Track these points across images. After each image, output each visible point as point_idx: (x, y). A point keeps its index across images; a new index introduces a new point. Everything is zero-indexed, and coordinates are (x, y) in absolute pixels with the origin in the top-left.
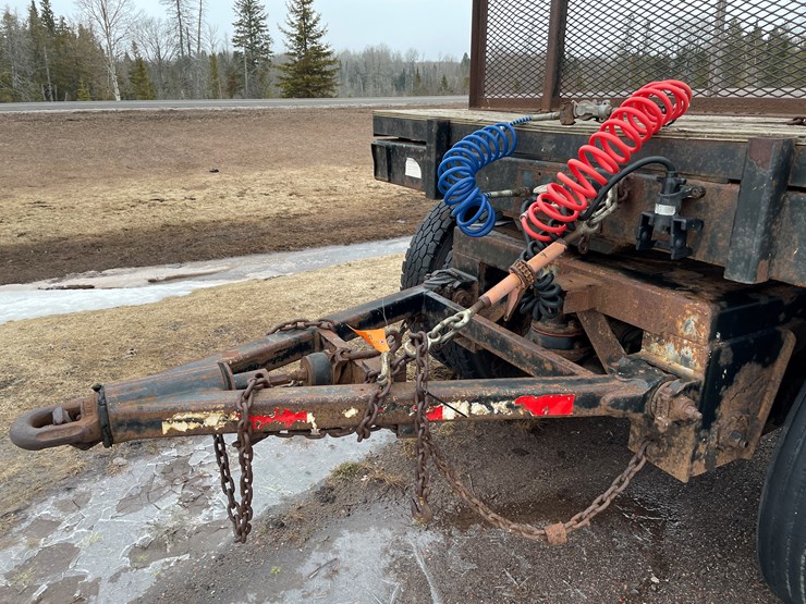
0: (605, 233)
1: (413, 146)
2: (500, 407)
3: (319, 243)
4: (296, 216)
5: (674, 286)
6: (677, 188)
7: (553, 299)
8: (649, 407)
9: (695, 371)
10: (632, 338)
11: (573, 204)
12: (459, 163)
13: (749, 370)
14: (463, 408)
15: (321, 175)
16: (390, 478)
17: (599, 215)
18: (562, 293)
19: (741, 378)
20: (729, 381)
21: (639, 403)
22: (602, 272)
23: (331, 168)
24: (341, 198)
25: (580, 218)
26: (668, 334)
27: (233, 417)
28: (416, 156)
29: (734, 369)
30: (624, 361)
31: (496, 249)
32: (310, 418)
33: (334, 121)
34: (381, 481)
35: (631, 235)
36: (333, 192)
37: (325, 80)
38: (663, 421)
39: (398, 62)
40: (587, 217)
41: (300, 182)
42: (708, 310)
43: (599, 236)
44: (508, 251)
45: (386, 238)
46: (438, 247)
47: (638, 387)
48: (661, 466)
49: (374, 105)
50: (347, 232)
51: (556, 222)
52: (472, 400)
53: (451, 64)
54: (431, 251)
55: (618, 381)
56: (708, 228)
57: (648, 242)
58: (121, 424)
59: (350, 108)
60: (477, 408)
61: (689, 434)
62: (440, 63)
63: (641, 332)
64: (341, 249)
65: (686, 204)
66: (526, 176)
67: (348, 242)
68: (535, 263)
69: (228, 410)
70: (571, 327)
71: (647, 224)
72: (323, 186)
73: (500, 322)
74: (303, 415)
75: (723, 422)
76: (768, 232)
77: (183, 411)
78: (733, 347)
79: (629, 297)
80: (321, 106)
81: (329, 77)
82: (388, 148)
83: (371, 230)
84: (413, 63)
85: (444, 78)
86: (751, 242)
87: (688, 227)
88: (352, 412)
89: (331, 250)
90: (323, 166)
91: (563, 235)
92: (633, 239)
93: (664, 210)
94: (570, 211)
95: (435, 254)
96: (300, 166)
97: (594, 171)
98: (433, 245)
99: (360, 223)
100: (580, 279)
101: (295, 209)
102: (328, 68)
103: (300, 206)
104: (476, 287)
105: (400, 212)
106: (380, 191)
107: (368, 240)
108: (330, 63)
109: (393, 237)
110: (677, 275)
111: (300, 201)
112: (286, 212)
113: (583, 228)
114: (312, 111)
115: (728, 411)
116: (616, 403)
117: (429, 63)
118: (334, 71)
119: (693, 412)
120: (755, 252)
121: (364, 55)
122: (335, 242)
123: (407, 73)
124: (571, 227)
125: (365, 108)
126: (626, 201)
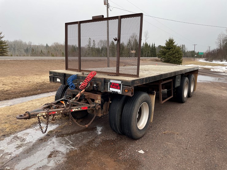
0: (89, 88)
1: (58, 77)
2: (79, 109)
3: (18, 97)
4: (7, 91)
5: (97, 94)
6: (96, 83)
7: (84, 96)
8: (96, 107)
9: (100, 103)
10: (93, 100)
11: (85, 85)
12: (70, 80)
13: (106, 103)
14: (75, 109)
15: (11, 79)
16: (59, 131)
17: (88, 86)
18: (85, 96)
19: (105, 103)
20: (104, 104)
21: (94, 107)
22: (89, 93)
23: (14, 77)
24: (20, 85)
25: (86, 87)
26: (97, 99)
27: (47, 113)
28: (59, 78)
29: (104, 102)
30: (93, 103)
31: (75, 92)
32: (56, 113)
33: (12, 64)
34: (57, 132)
35: (92, 88)
36: (16, 84)
37: (4, 50)
38: (97, 108)
39: (25, 44)
40: (87, 86)
41: (5, 81)
42: (100, 96)
43: (88, 89)
44: (76, 92)
45: (36, 94)
46: (62, 93)
47: (94, 105)
48: (98, 115)
49: (24, 59)
50: (25, 94)
51: (83, 87)
52: (76, 108)
53: (43, 46)
54: (61, 93)
55: (92, 105)
56: (99, 87)
57: (94, 89)
58: (32, 116)
59: (17, 60)
60: (77, 109)
61: (100, 110)
62: (39, 46)
63: (94, 99)
64: (24, 98)
65: (97, 85)
66: (78, 81)
67: (26, 96)
68: (82, 92)
69: (46, 112)
70: (86, 101)
71: (93, 87)
72: (13, 82)
73: (77, 101)
74: (55, 112)
75: (104, 109)
76: (104, 87)
77: (40, 113)
78: (104, 100)
79: (92, 95)
80: (7, 59)
81: (5, 49)
82: (53, 77)
83: (32, 93)
84: (30, 45)
85: (41, 51)
86: (103, 88)
87: (97, 87)
88: (62, 111)
89: (21, 99)
90: (11, 76)
91: (84, 89)
92: (92, 89)
93: (95, 85)
94: (85, 86)
95: (62, 94)
96: (3, 77)
97: (87, 81)
98: (61, 92)
99: (28, 91)
100: (87, 94)
101: (6, 89)
102: (4, 47)
103: (7, 88)
104: (72, 98)
105: (38, 88)
106: (31, 83)
107: (31, 95)
108: (5, 46)
109: (38, 94)
110: (98, 93)
111: (7, 86)
112: (3, 90)
113: (87, 88)
114: (5, 61)
115: (104, 107)
116: (92, 107)
117: (36, 46)
118: (7, 48)
119: (100, 107)
120: (103, 89)
121: (14, 42)
122: (22, 96)
123: (29, 48)
124: (85, 87)
125: (22, 60)
126: (91, 84)
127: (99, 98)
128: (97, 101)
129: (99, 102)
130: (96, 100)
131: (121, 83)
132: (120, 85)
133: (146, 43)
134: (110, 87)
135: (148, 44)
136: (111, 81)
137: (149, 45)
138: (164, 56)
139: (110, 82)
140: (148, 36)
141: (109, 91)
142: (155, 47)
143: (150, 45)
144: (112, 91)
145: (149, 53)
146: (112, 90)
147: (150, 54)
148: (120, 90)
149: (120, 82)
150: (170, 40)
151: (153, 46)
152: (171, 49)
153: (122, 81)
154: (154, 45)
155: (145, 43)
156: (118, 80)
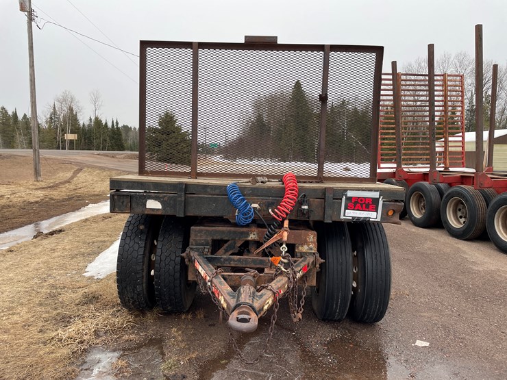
1: (153, 194)
2: (301, 273)
6: (307, 201)
9: (314, 251)
26: (306, 242)
28: (156, 198)
32: (282, 291)
42: (315, 233)
48: (310, 284)
55: (308, 258)
71: (301, 211)
86: (331, 212)
87: (310, 211)
88: (287, 285)
93: (304, 207)
120: (331, 214)
127: (312, 239)
128: (305, 249)
129: (311, 249)
130: (302, 245)
131: (380, 196)
132: (376, 201)
133: (96, 118)
134: (346, 208)
135: (101, 121)
136: (350, 194)
137: (104, 122)
138: (156, 149)
139: (346, 196)
140: (100, 103)
141: (342, 217)
142: (118, 128)
143: (106, 124)
144: (353, 218)
145: (106, 141)
146: (351, 214)
147: (110, 145)
148: (377, 211)
149: (376, 195)
150: (167, 115)
151: (115, 127)
152: (173, 135)
153: (382, 192)
154: (117, 123)
155: (93, 119)
156: (370, 190)
